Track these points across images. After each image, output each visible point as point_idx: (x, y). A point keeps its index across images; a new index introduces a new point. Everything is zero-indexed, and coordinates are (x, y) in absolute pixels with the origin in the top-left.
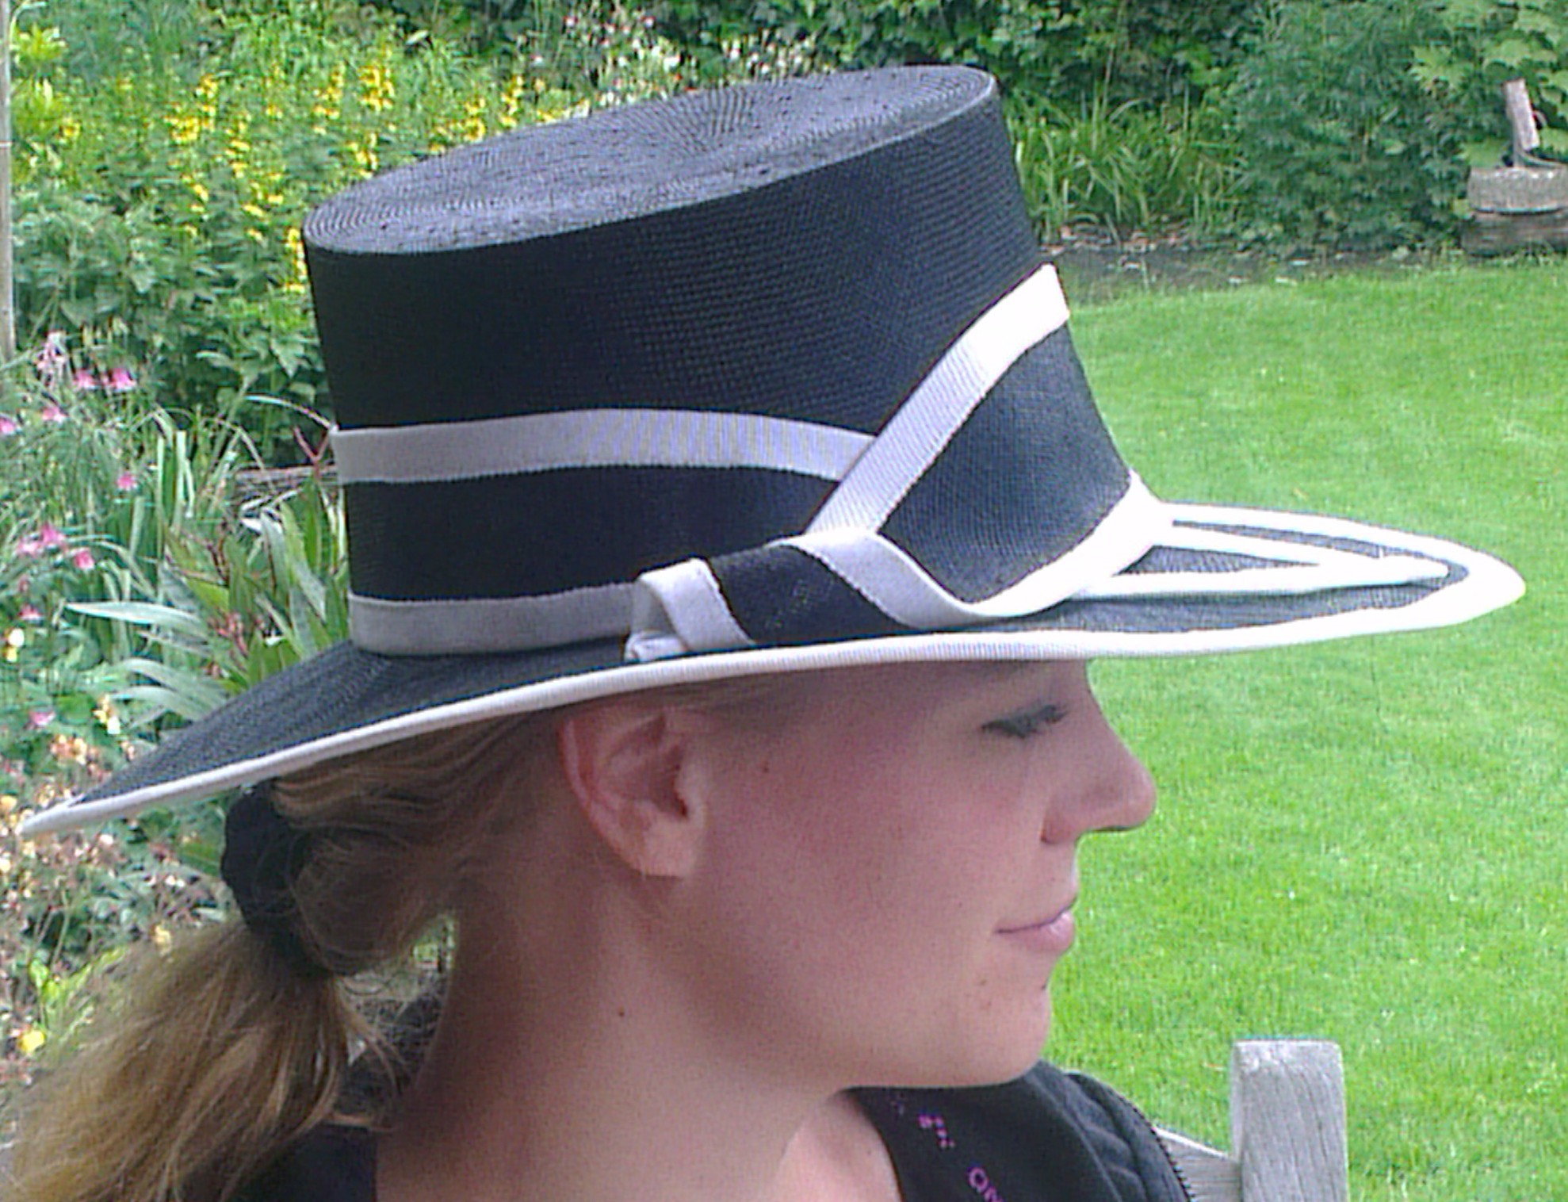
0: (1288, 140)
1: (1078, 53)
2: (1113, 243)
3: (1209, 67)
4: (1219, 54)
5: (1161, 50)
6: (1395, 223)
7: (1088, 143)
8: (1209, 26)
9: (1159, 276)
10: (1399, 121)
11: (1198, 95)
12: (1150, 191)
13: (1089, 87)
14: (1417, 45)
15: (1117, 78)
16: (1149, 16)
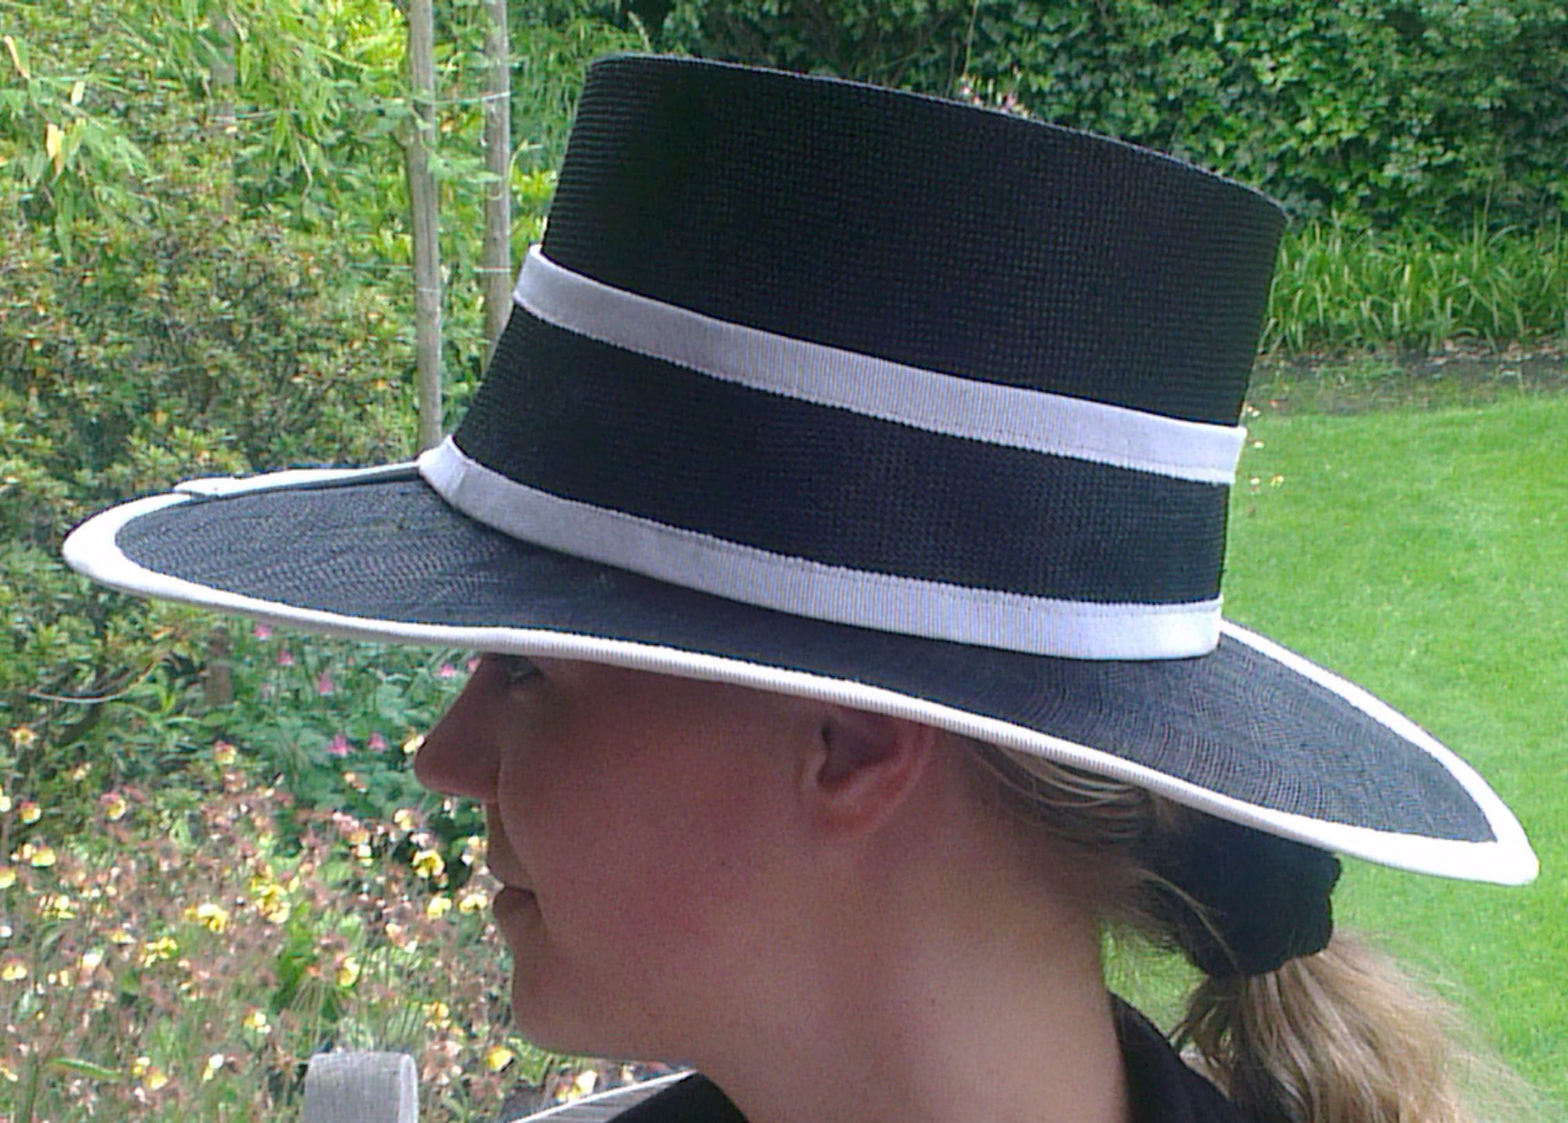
1: (1460, 185)
2: (1492, 353)
7: (1470, 266)
12: (1524, 306)
13: (1471, 215)
15: (1495, 208)
16: (1525, 151)
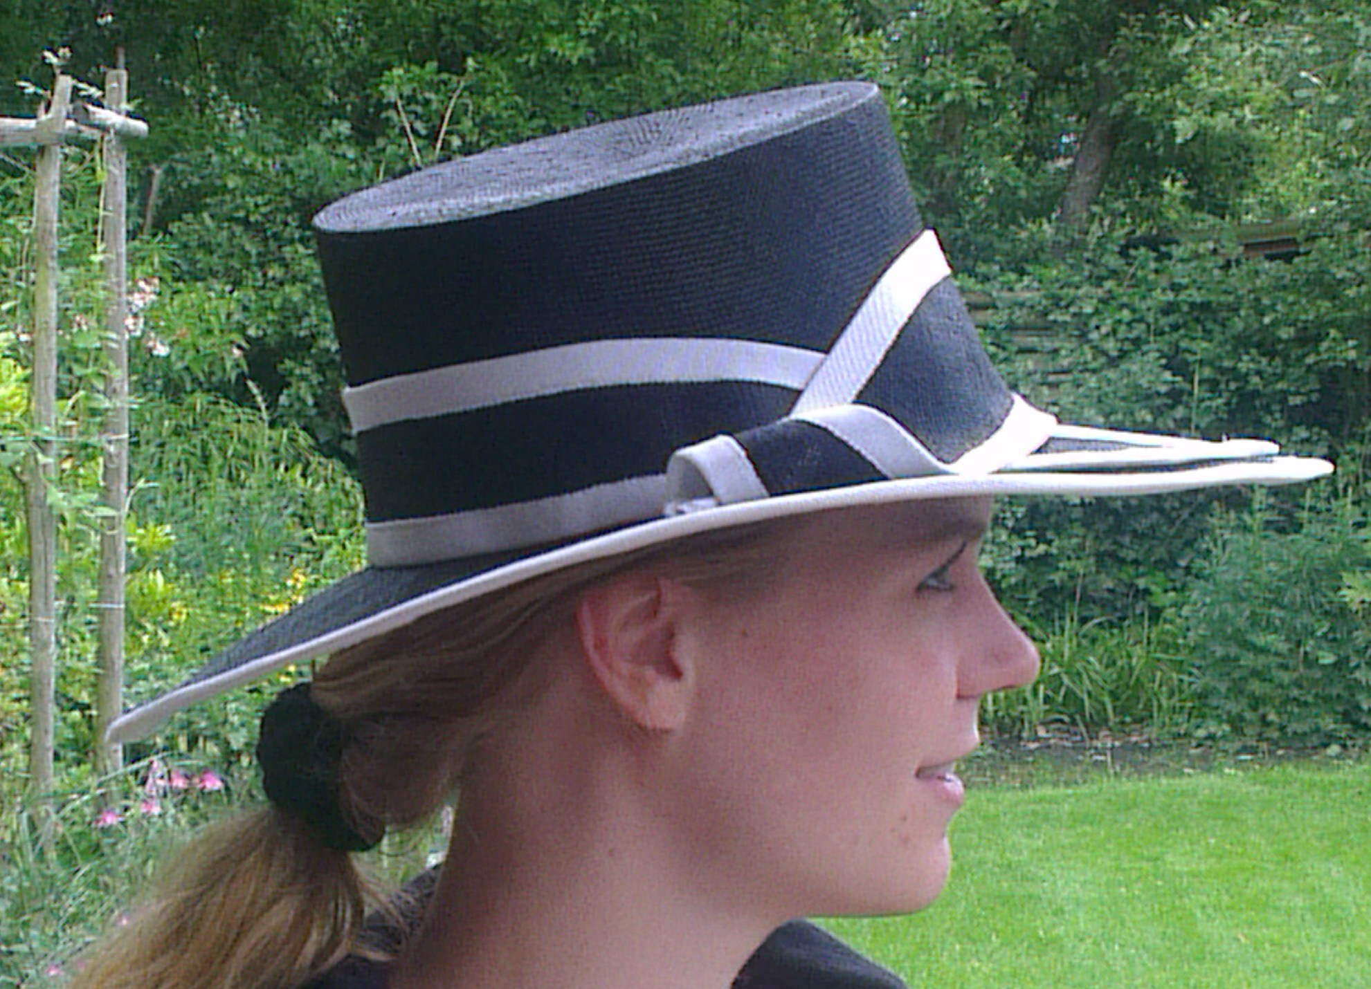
0: (1234, 650)
1: (1052, 577)
2: (1083, 741)
3: (1166, 591)
4: (1173, 581)
5: (1123, 576)
6: (1328, 723)
7: (1061, 653)
8: (1166, 557)
9: (1123, 768)
10: (1331, 636)
11: (1156, 614)
12: (1114, 696)
13: (1063, 609)
14: (1345, 570)
15: (1086, 599)
16: (1114, 547)
